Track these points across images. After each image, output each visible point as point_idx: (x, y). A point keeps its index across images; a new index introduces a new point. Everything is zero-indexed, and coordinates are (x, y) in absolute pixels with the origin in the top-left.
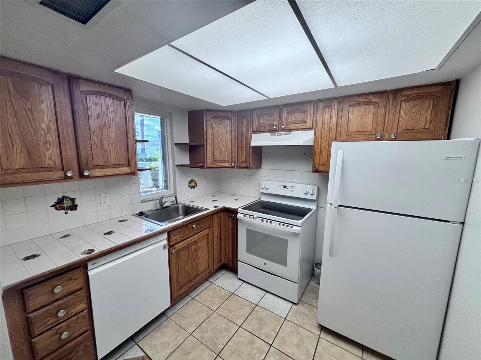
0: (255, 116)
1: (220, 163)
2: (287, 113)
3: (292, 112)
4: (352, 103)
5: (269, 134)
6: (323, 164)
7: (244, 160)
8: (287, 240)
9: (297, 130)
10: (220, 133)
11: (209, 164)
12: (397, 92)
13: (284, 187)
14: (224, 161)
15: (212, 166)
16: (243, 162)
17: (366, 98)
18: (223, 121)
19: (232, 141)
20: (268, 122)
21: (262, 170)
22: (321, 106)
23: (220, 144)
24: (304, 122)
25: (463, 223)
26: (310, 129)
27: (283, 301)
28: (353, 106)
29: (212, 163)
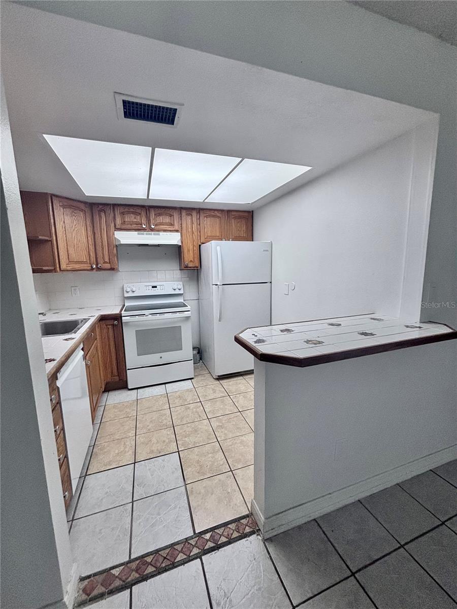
0: (117, 212)
1: (77, 265)
2: (155, 215)
3: (160, 215)
4: (205, 215)
5: (137, 232)
6: (191, 261)
7: (107, 260)
8: (180, 326)
9: (165, 231)
10: (74, 227)
11: (63, 266)
12: (229, 211)
13: (153, 287)
14: (82, 262)
15: (68, 268)
16: (105, 262)
17: (214, 213)
18: (76, 212)
19: (89, 238)
20: (135, 220)
21: (119, 273)
22: (194, 214)
23: (75, 241)
24: (172, 225)
25: (271, 282)
26: (177, 231)
27: (182, 382)
28: (206, 217)
29: (67, 264)
